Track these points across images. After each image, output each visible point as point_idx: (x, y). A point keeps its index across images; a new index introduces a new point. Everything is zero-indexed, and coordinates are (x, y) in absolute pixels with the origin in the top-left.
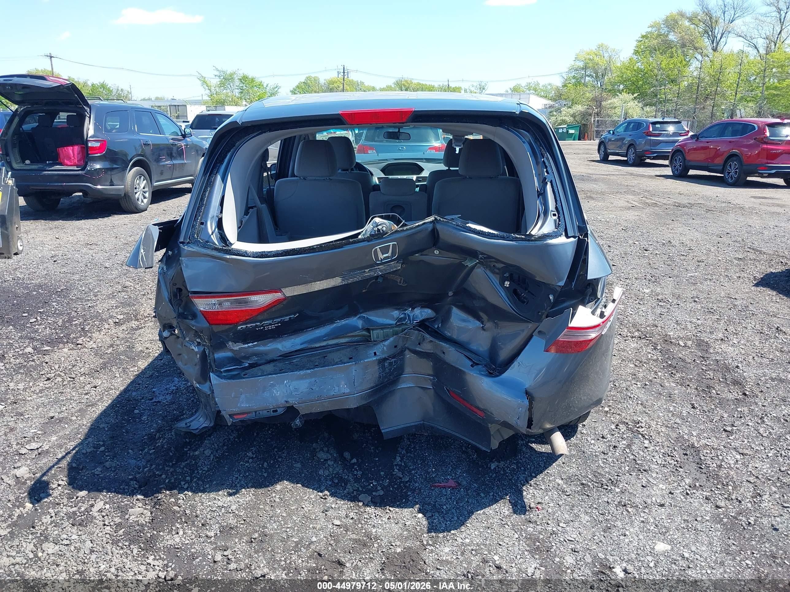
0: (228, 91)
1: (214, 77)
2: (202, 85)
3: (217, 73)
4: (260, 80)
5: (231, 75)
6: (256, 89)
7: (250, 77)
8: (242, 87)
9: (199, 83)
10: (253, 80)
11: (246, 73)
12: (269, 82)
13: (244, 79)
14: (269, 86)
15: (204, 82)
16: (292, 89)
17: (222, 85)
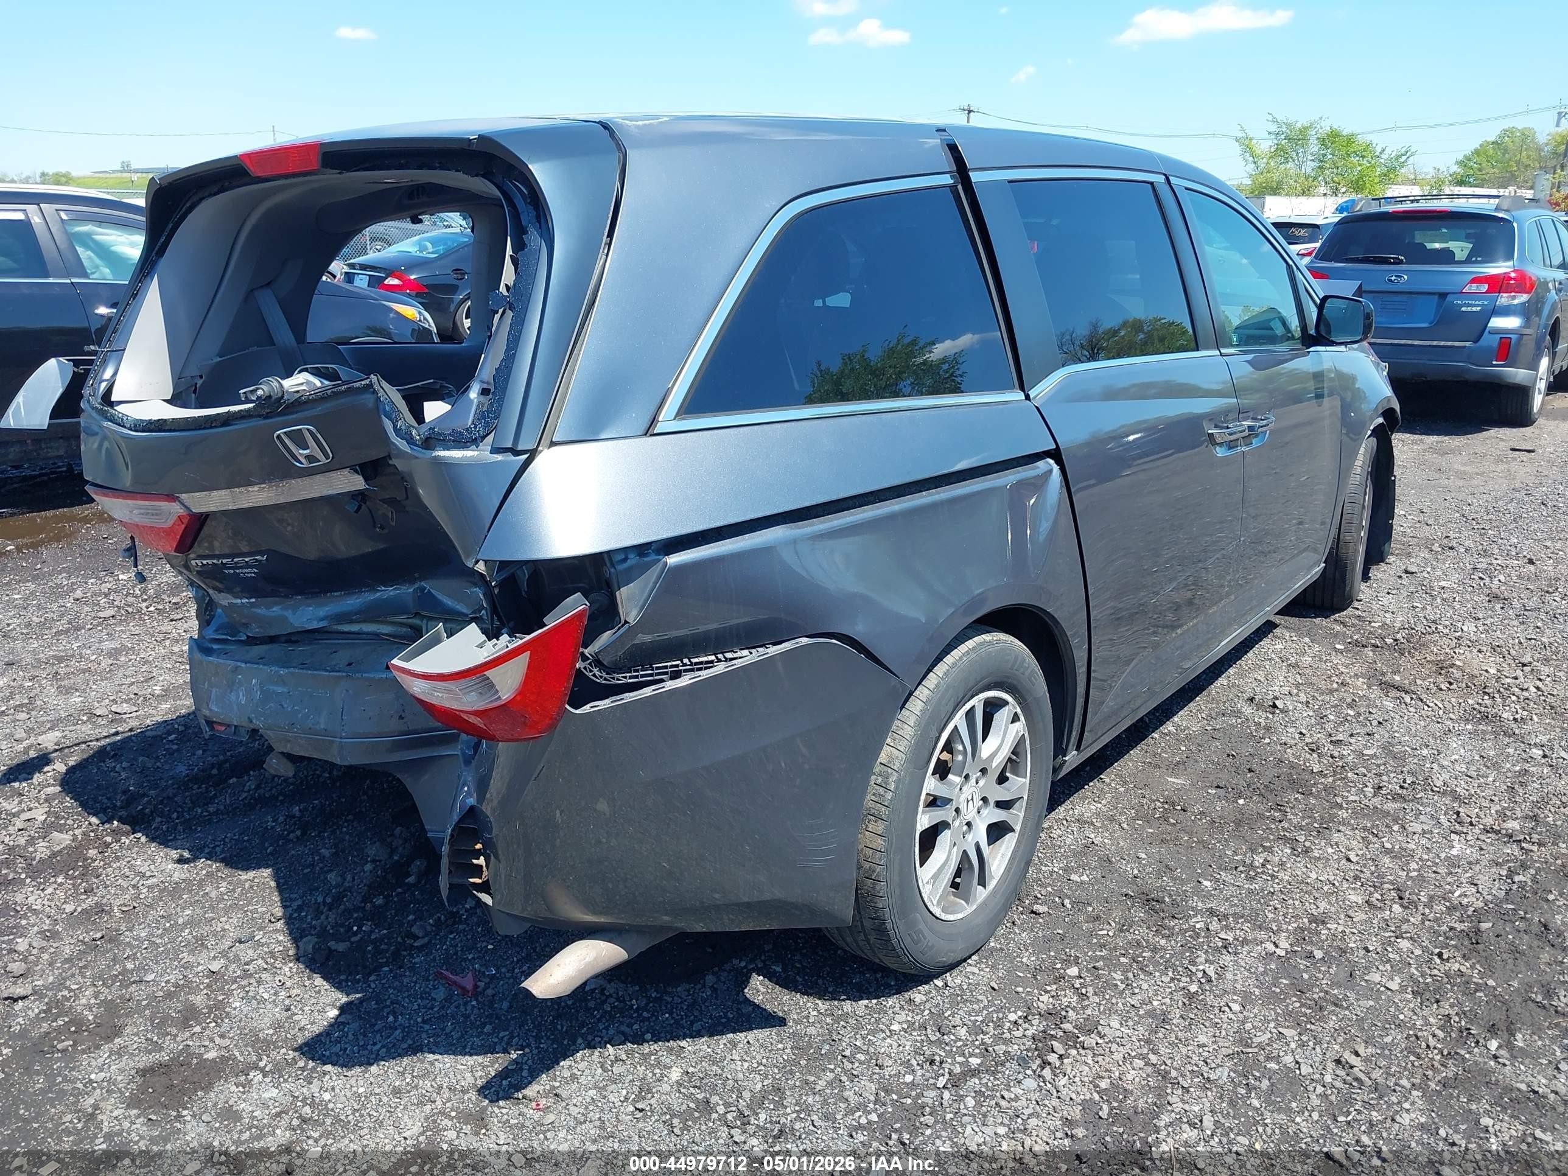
0: (1290, 165)
1: (1266, 135)
2: (1244, 152)
3: (1274, 128)
4: (1369, 138)
5: (1304, 131)
6: (1354, 159)
7: (1345, 133)
8: (1324, 155)
9: (1237, 149)
10: (1350, 140)
11: (1335, 127)
12: (1387, 144)
13: (1332, 138)
14: (1388, 151)
15: (1247, 145)
16: (1460, 158)
17: (1279, 152)
